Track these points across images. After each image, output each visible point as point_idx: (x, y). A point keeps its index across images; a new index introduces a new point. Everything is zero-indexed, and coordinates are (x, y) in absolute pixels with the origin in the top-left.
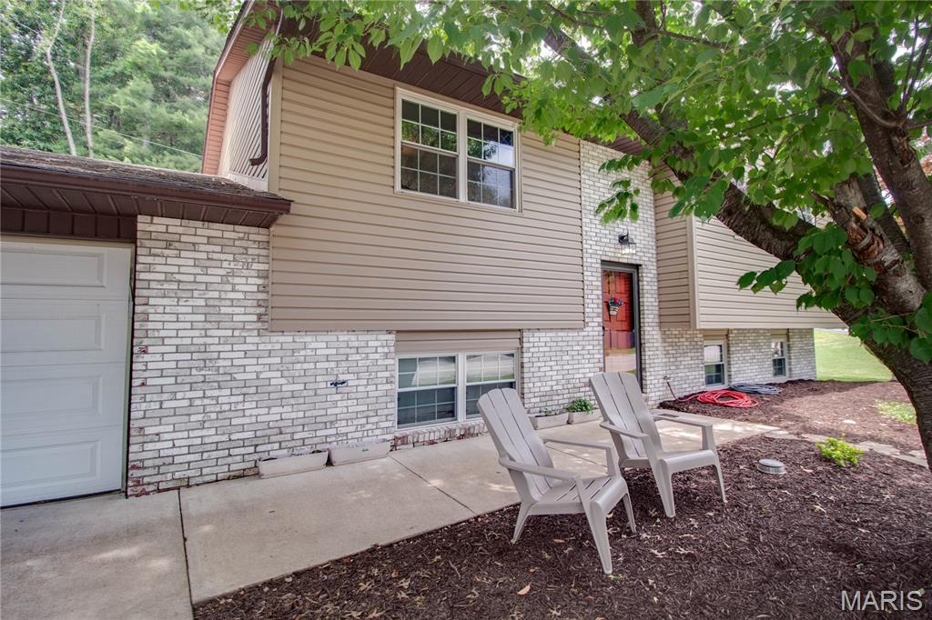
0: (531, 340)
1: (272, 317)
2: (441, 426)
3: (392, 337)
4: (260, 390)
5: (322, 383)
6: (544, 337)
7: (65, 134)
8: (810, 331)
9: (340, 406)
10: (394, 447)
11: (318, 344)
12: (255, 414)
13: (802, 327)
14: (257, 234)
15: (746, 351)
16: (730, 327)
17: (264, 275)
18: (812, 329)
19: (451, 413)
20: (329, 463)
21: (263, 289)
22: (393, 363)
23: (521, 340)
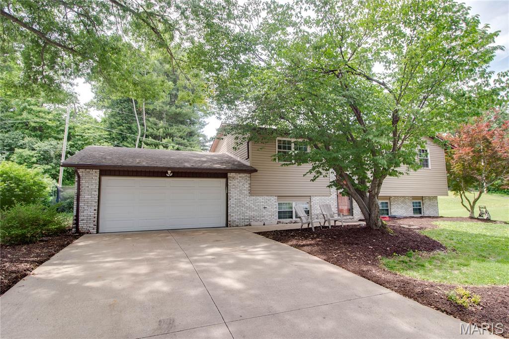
0: (313, 199)
1: (252, 193)
2: (289, 220)
3: (276, 197)
4: (249, 208)
5: (262, 208)
6: (317, 198)
7: (136, 120)
8: (436, 198)
9: (265, 213)
10: (278, 223)
11: (260, 199)
12: (249, 213)
13: (431, 195)
14: (248, 175)
15: (399, 204)
16: (391, 195)
17: (250, 184)
18: (437, 197)
19: (291, 217)
20: (264, 225)
21: (250, 187)
22: (277, 204)
23: (310, 199)
